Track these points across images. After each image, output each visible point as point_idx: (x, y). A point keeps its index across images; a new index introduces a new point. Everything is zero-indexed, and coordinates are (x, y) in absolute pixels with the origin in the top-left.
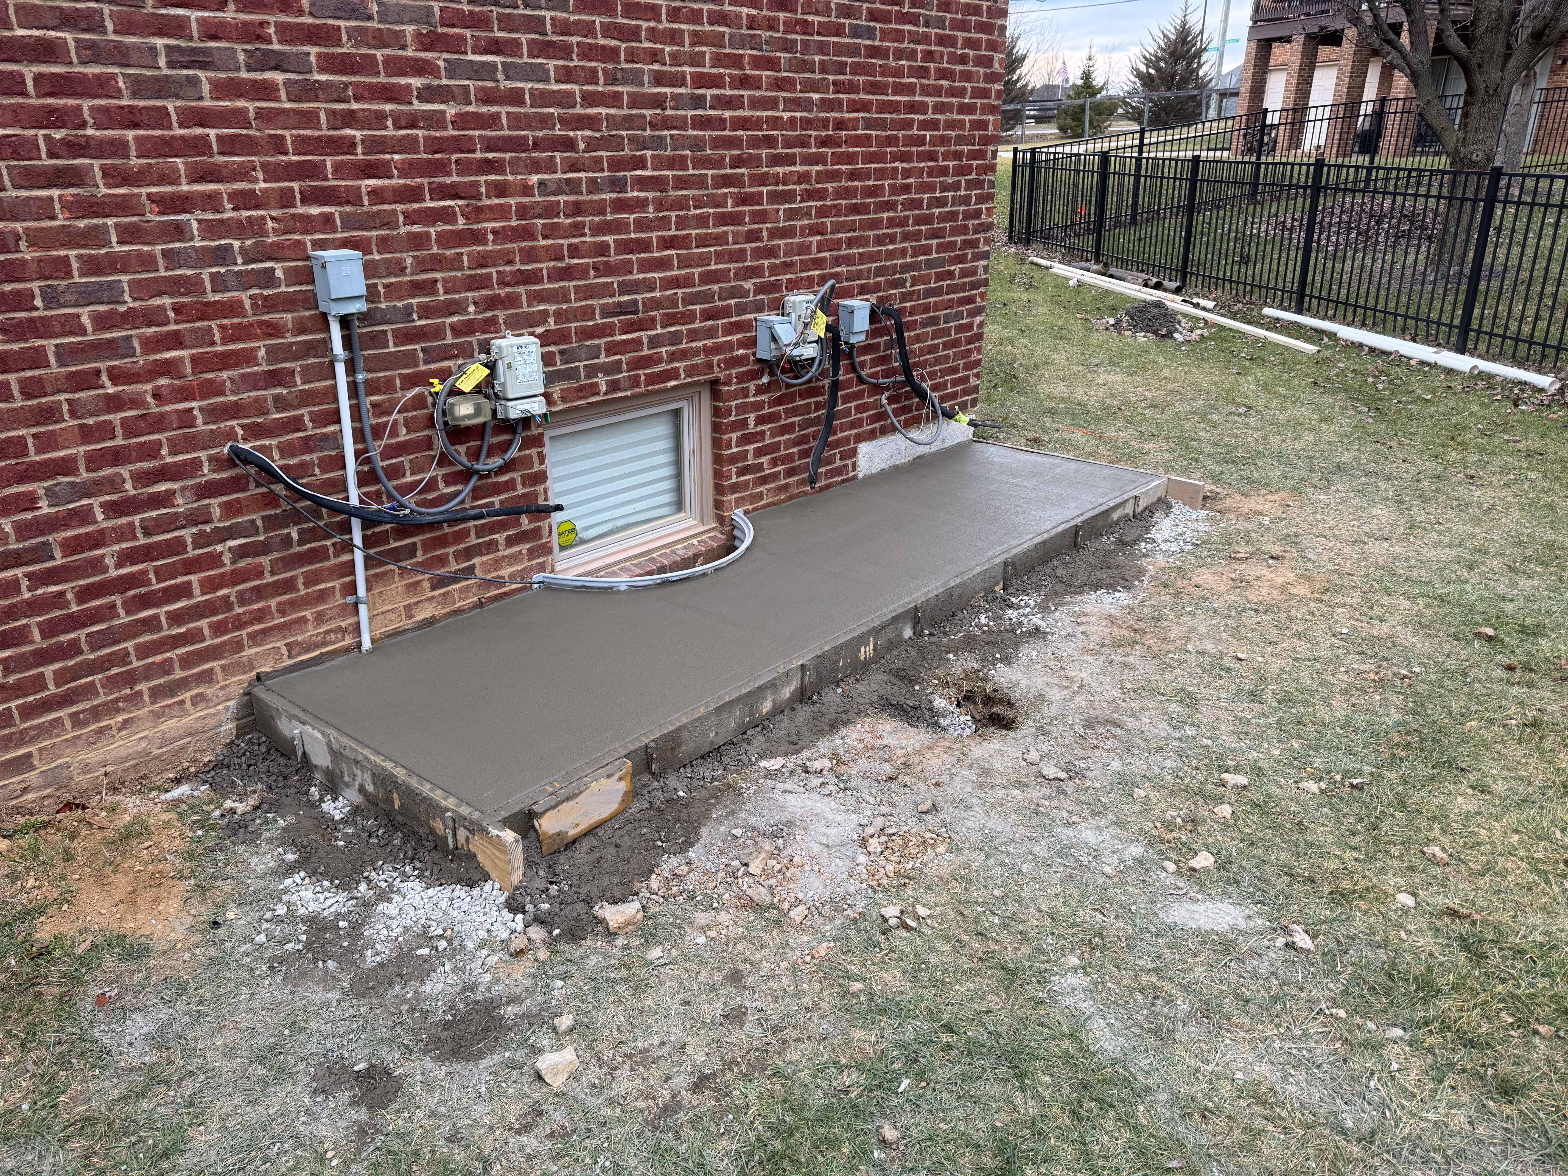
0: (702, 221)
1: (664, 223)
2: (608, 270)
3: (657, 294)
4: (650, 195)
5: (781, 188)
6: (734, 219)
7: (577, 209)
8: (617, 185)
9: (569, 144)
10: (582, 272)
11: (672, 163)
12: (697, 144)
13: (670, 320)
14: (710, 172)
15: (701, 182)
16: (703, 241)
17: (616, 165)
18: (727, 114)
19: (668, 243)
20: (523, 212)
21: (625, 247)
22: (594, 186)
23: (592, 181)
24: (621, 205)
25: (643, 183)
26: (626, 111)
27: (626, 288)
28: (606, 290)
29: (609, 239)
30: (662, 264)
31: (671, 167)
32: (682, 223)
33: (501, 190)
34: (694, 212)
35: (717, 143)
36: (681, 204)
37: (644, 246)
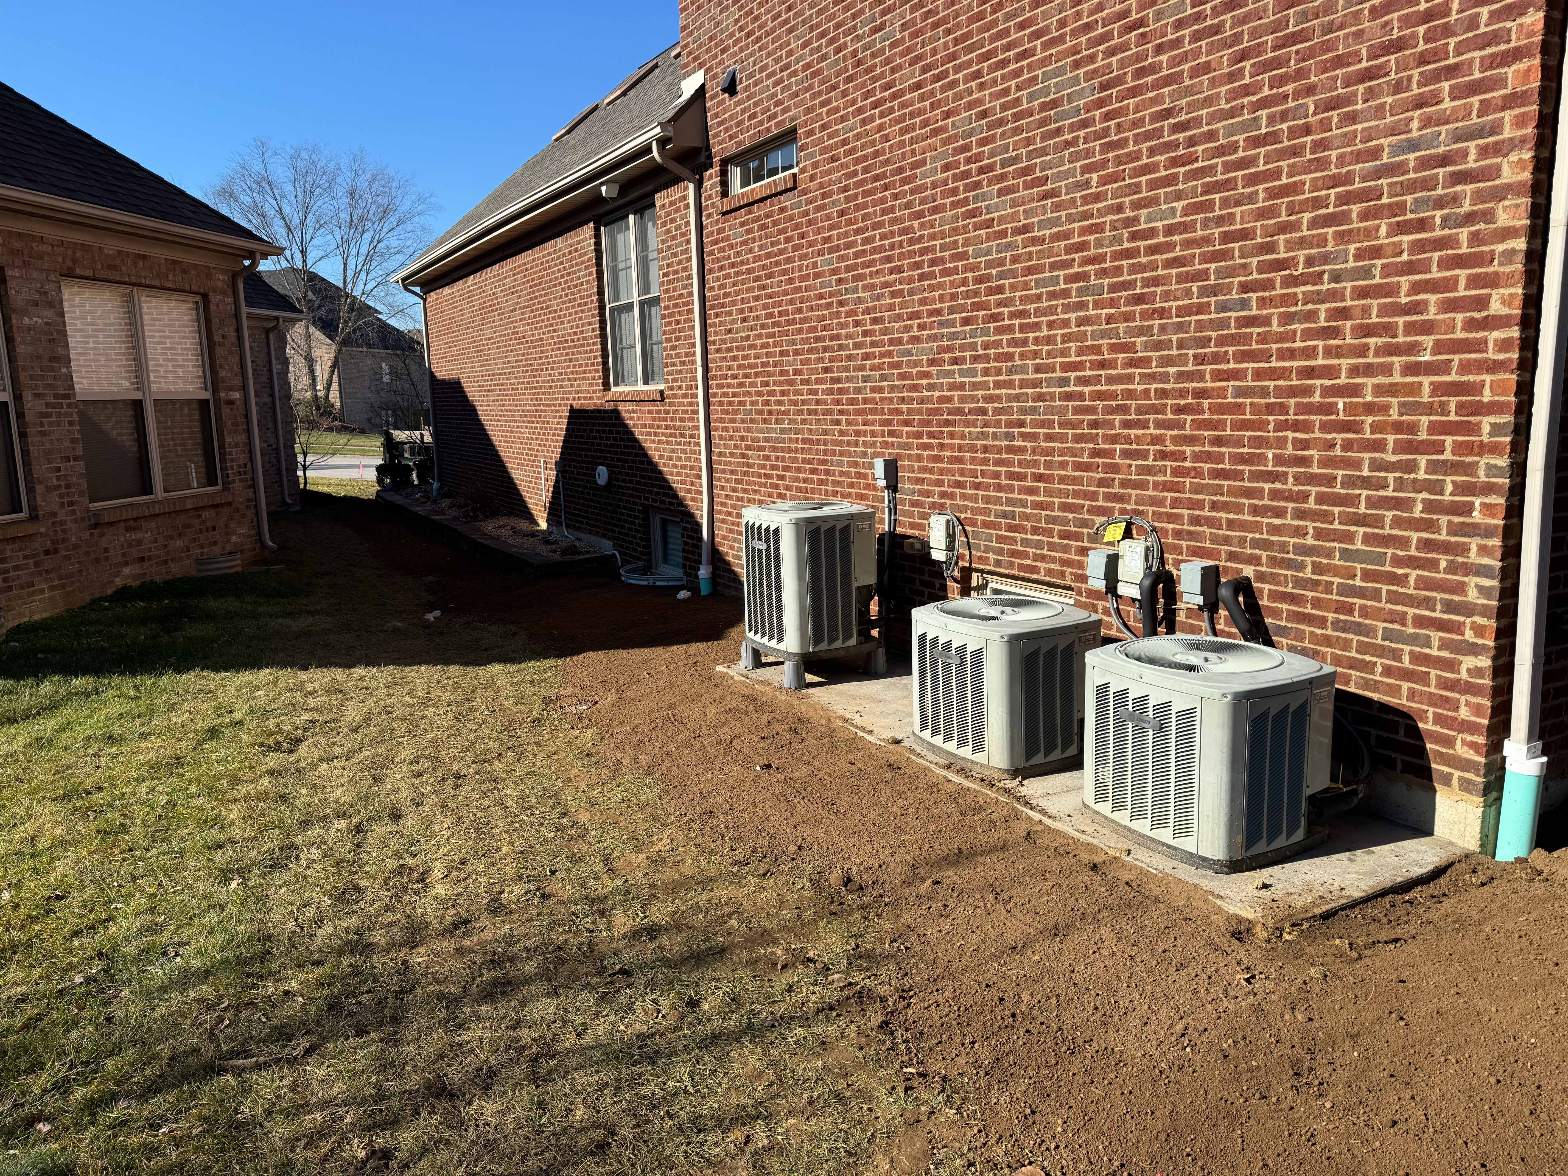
0: (1063, 465)
1: (1035, 463)
2: (999, 488)
3: (1028, 511)
4: (1029, 444)
5: (1134, 446)
6: (1088, 467)
7: (985, 449)
8: (1010, 437)
9: (984, 412)
10: (987, 487)
11: (1042, 424)
12: (1063, 411)
13: (1035, 531)
14: (1070, 431)
15: (1063, 438)
16: (1062, 480)
17: (1009, 424)
18: (1086, 389)
19: (1039, 478)
20: (961, 448)
21: (1011, 476)
22: (995, 436)
23: (994, 433)
24: (1011, 450)
25: (1024, 436)
26: (1017, 391)
27: (1009, 502)
28: (997, 501)
29: (1003, 469)
30: (1032, 491)
31: (1042, 427)
32: (1048, 465)
33: (952, 436)
34: (1056, 458)
35: (1077, 411)
36: (1048, 452)
37: (1022, 477)
